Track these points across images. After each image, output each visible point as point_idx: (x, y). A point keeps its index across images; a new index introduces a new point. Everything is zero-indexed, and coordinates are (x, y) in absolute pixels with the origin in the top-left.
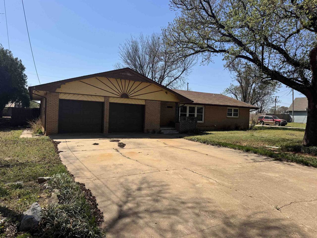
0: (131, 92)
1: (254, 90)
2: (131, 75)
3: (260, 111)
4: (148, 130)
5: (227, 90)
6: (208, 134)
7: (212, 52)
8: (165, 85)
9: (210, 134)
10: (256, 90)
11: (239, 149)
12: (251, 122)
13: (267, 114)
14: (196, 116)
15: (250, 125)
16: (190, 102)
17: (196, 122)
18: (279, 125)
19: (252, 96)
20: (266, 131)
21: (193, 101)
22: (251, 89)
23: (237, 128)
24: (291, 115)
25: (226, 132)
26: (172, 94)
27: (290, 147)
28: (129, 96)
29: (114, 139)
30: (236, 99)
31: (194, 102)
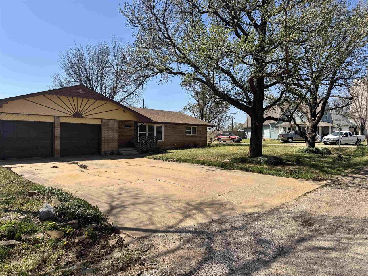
0: (85, 111)
1: (210, 108)
2: (84, 92)
3: (218, 129)
4: (105, 151)
5: (186, 108)
6: (169, 152)
7: (169, 73)
8: (118, 101)
9: (171, 152)
10: (213, 108)
11: (197, 163)
12: (208, 140)
13: (224, 132)
14: (155, 135)
15: (207, 143)
16: (150, 121)
17: (156, 141)
18: (235, 142)
19: (209, 113)
20: (222, 147)
21: (152, 120)
22: (207, 107)
23: (196, 146)
24: (246, 132)
25: (186, 150)
26: (131, 112)
27: (238, 159)
28: (83, 116)
29: (72, 162)
30: (194, 117)
31: (154, 121)
